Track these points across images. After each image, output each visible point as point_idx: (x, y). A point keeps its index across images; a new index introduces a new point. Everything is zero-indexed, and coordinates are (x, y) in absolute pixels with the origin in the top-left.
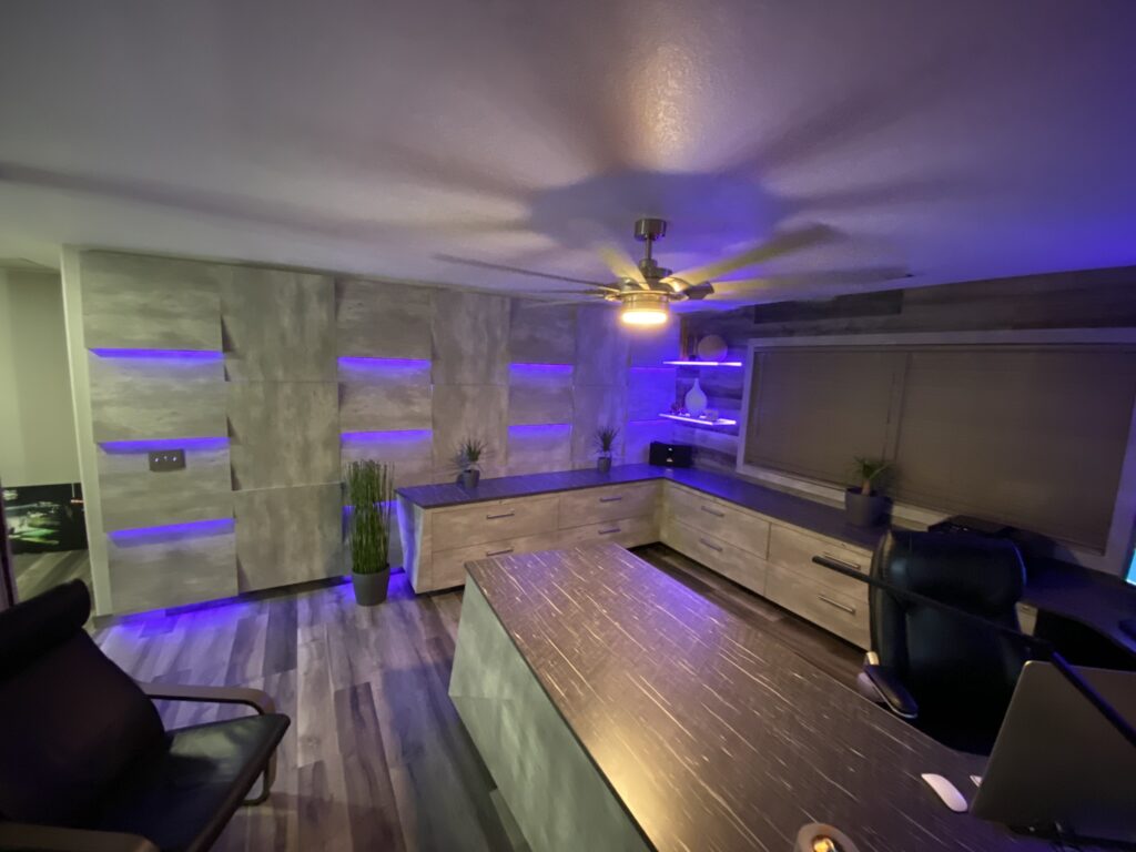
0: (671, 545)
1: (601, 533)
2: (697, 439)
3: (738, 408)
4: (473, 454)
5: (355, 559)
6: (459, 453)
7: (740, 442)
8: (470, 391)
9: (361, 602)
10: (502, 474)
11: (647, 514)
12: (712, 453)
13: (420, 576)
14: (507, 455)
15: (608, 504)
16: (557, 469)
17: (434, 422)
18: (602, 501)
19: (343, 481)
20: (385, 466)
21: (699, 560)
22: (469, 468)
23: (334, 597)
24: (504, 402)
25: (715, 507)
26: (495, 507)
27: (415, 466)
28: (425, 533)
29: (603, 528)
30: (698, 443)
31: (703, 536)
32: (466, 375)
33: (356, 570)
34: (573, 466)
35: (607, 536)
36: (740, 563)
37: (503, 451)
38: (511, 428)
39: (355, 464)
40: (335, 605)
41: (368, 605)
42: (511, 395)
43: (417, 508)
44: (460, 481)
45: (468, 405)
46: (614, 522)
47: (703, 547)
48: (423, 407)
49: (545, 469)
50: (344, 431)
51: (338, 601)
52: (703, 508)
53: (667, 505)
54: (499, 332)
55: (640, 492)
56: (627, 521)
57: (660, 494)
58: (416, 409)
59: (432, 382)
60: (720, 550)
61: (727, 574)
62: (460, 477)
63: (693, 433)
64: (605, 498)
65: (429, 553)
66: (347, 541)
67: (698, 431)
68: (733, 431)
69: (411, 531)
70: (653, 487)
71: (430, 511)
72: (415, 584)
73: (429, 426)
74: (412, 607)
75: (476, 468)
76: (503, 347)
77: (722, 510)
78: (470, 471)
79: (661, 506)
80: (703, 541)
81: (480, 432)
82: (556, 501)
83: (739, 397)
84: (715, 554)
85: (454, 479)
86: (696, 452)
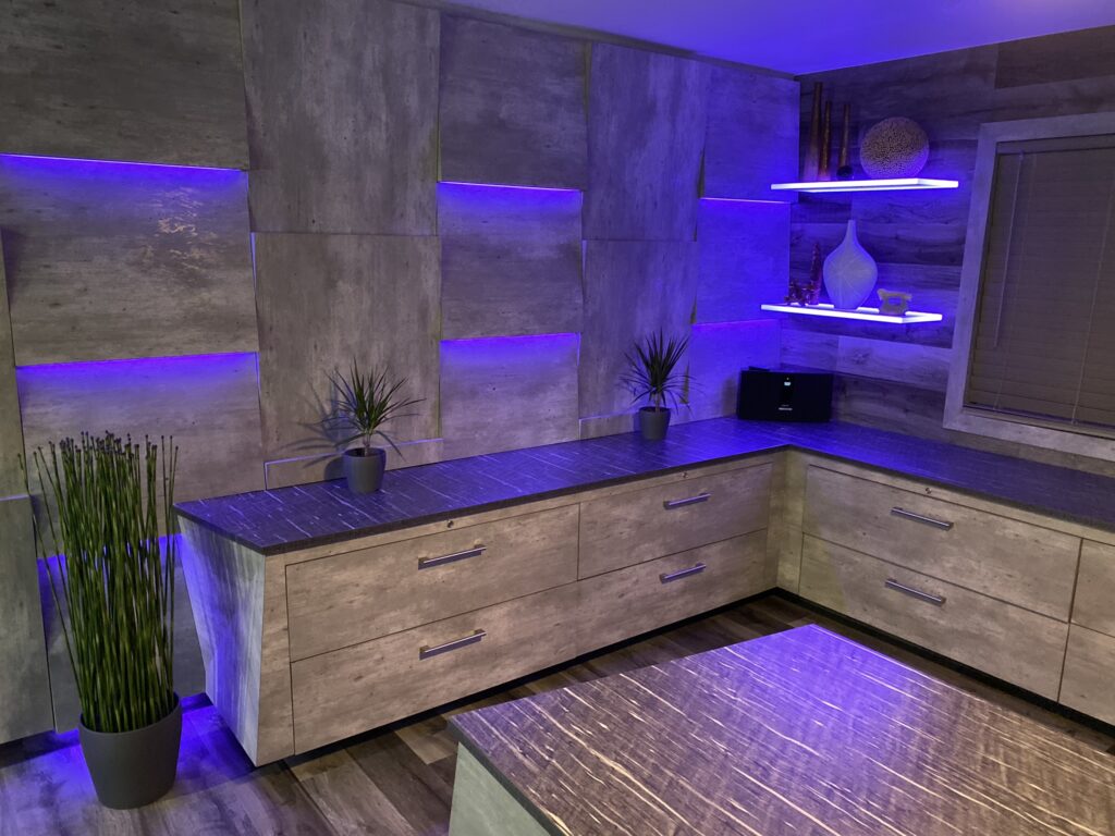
0: (805, 594)
1: (664, 579)
2: (843, 357)
3: (954, 284)
4: (367, 410)
5: (87, 693)
6: (328, 409)
7: (956, 362)
8: (348, 251)
9: (109, 799)
10: (432, 455)
11: (755, 530)
12: (880, 388)
13: (264, 723)
14: (440, 410)
15: (679, 513)
16: (551, 438)
17: (263, 331)
18: (667, 506)
19: (37, 491)
20: (151, 449)
21: (879, 625)
22: (358, 444)
23: (35, 790)
24: (430, 281)
25: (926, 508)
26: (437, 537)
27: (222, 444)
28: (270, 613)
29: (669, 569)
30: (843, 367)
31: (892, 573)
32: (338, 211)
33: (91, 722)
34: (585, 427)
35: (678, 584)
36: (994, 629)
37: (433, 399)
38: (446, 343)
39: (66, 445)
40: (39, 813)
41: (130, 807)
42: (444, 263)
43: (242, 553)
44: (336, 479)
45: (345, 287)
46: (689, 551)
47: (893, 596)
48: (234, 292)
49: (523, 439)
50: (27, 358)
51: (49, 801)
52: (897, 512)
53: (798, 508)
54: (413, 101)
55: (741, 482)
56: (716, 548)
57: (780, 485)
58: (215, 297)
59: (253, 229)
60: (940, 602)
61: (956, 654)
62: (336, 465)
63: (833, 345)
64: (674, 500)
65: (281, 664)
66: (59, 644)
67: (845, 342)
68: (937, 336)
69: (227, 612)
70: (768, 469)
71: (278, 561)
72: (250, 741)
73: (250, 344)
74: (246, 800)
75: (378, 442)
76: (423, 140)
77: (948, 514)
78: (359, 452)
79: (782, 510)
80: (891, 584)
81: (376, 356)
82: (573, 512)
83: (956, 259)
84: (925, 611)
85: (318, 473)
86: (843, 390)
